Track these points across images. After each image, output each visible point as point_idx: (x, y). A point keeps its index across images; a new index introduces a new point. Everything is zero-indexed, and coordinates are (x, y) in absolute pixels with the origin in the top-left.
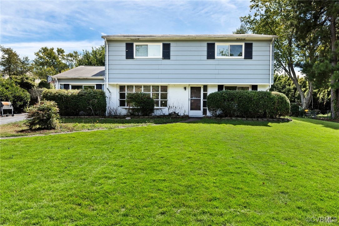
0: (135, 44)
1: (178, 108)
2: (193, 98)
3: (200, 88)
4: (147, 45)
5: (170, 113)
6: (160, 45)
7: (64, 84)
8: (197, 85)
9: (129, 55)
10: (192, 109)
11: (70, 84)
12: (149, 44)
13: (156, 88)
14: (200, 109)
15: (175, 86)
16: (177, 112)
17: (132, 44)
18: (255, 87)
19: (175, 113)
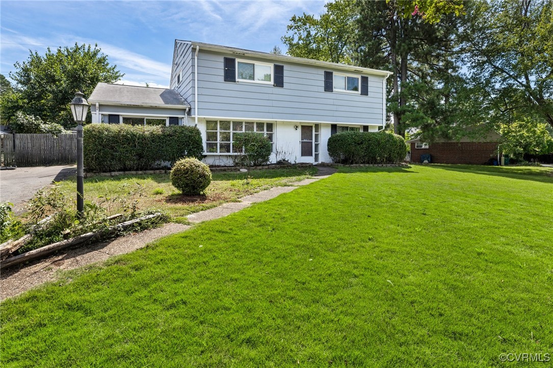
0: (237, 60)
1: (288, 153)
2: (305, 141)
3: (312, 127)
4: (254, 65)
5: (278, 160)
6: (270, 66)
7: (110, 115)
8: (308, 123)
9: (230, 76)
10: (303, 155)
11: (121, 115)
12: (256, 63)
13: (260, 125)
14: (312, 155)
15: (284, 124)
16: (286, 160)
17: (234, 60)
18: (366, 128)
19: (284, 160)
